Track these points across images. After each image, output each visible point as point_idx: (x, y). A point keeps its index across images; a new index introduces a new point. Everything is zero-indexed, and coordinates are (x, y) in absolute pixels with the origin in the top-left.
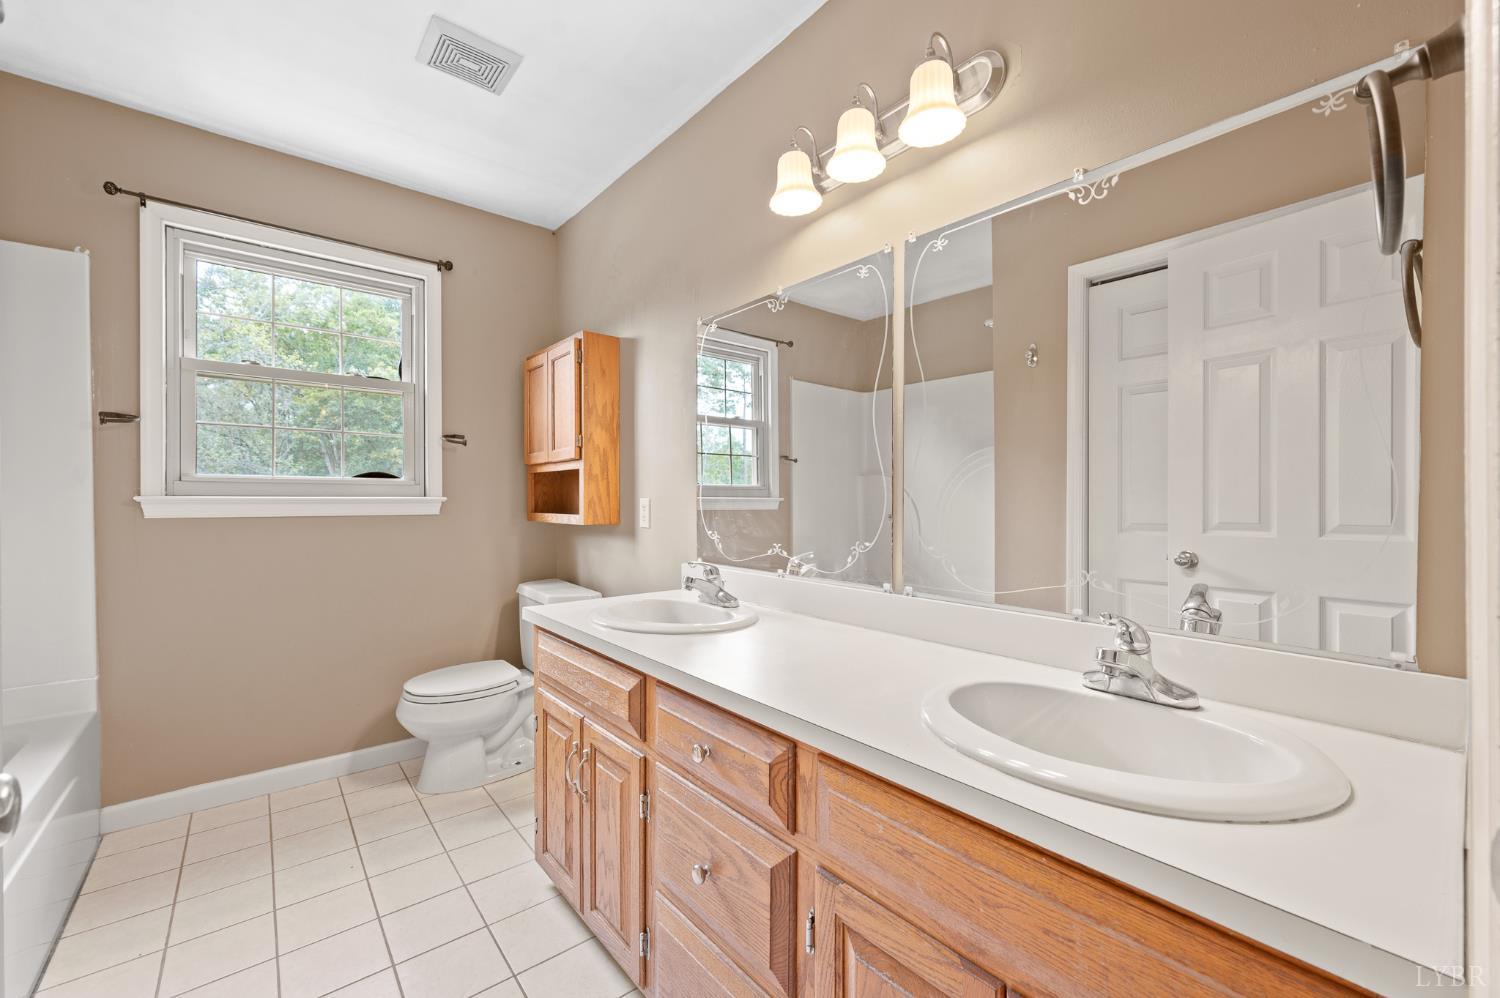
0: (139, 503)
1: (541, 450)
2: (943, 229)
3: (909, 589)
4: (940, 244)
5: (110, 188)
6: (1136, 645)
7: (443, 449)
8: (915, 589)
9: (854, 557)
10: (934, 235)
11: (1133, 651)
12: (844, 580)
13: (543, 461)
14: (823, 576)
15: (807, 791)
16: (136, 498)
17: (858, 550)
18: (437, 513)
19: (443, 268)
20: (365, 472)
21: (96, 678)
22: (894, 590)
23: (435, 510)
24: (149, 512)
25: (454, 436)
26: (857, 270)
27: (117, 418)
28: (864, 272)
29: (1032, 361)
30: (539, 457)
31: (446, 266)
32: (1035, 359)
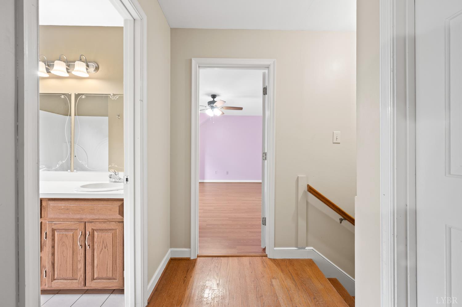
2: (84, 94)
3: (75, 171)
4: (84, 97)
6: (116, 174)
8: (77, 171)
9: (59, 165)
10: (83, 94)
11: (116, 175)
12: (56, 171)
14: (49, 170)
15: (45, 208)
17: (60, 163)
22: (71, 171)
26: (61, 96)
28: (63, 97)
29: (118, 118)
32: (119, 117)
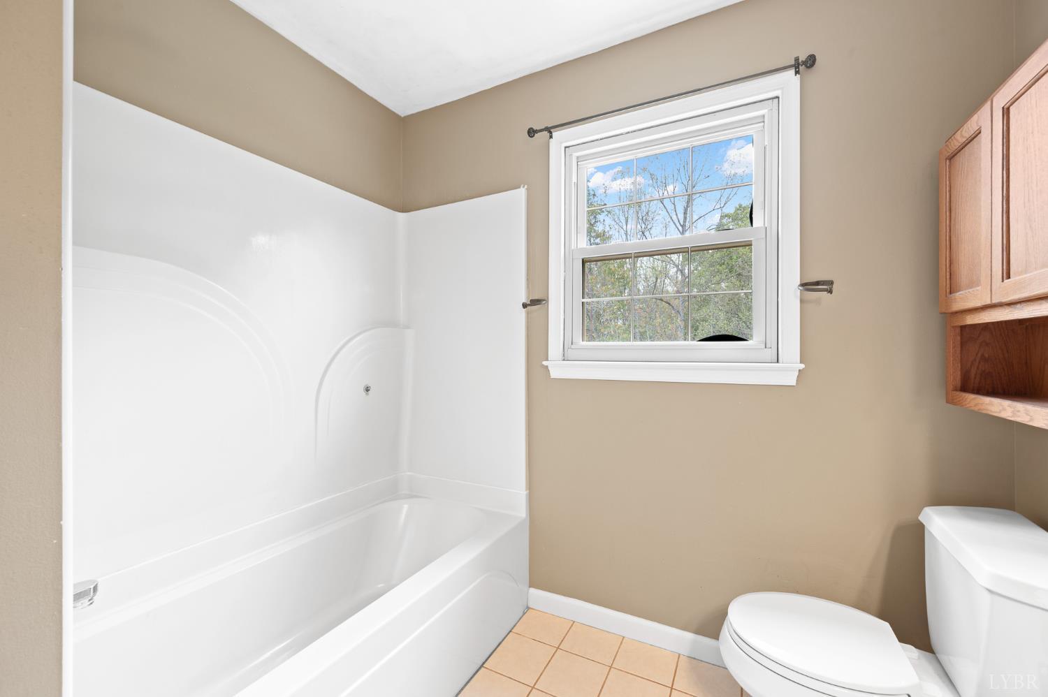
0: (547, 367)
1: (973, 284)
5: (532, 132)
7: (802, 301)
13: (979, 304)
16: (545, 363)
18: (794, 383)
19: (802, 68)
20: (712, 334)
21: (525, 493)
23: (791, 380)
24: (555, 373)
25: (818, 283)
27: (536, 303)
30: (967, 298)
31: (805, 65)
